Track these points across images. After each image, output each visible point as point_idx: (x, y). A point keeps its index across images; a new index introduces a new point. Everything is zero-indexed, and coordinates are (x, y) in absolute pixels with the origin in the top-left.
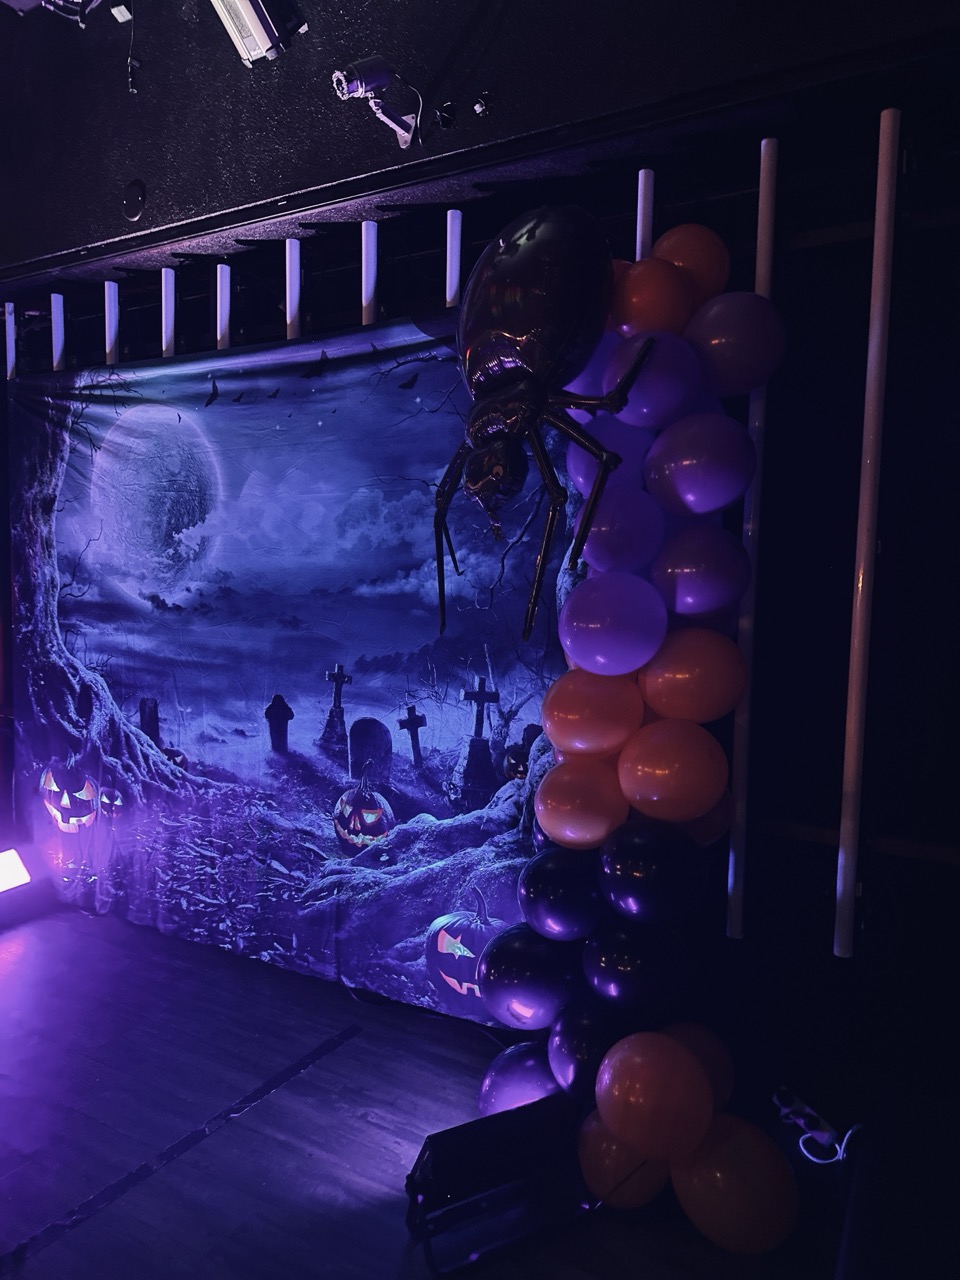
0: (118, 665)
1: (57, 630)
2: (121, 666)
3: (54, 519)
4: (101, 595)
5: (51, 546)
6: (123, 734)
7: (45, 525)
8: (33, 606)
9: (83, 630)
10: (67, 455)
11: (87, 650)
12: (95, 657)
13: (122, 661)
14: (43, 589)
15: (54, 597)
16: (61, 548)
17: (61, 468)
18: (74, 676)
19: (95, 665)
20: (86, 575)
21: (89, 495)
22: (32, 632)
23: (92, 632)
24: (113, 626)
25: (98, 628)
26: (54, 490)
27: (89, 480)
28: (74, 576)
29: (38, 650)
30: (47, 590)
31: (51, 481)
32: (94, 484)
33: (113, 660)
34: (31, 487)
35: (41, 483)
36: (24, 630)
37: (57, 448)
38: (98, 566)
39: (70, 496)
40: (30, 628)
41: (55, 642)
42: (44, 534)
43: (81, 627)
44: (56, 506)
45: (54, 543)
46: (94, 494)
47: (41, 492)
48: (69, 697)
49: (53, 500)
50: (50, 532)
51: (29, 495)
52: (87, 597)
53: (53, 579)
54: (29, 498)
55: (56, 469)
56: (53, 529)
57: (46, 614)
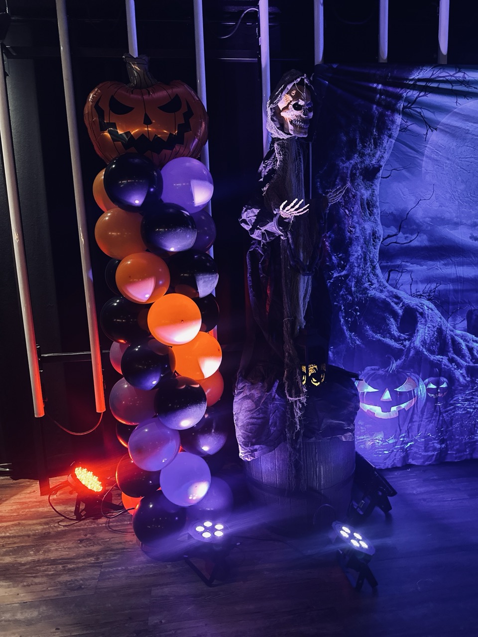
0: (446, 290)
1: (379, 271)
2: (450, 290)
3: (378, 185)
4: (430, 241)
5: (374, 206)
6: (449, 337)
7: (366, 189)
8: (348, 255)
9: (408, 269)
10: (396, 133)
11: (413, 282)
12: (421, 287)
13: (450, 287)
14: (362, 241)
15: (374, 246)
16: (386, 208)
17: (388, 143)
18: (397, 304)
19: (421, 293)
20: (415, 227)
21: (421, 166)
22: (346, 276)
23: (420, 269)
24: (443, 262)
25: (426, 265)
26: (379, 161)
27: (422, 154)
28: (400, 228)
29: (353, 289)
30: (366, 242)
31: (375, 153)
32: (427, 157)
33: (442, 287)
34: (349, 158)
35: (362, 155)
36: (335, 275)
37: (383, 127)
38: (428, 220)
39: (397, 165)
40: (344, 273)
41: (375, 281)
42: (365, 197)
43: (407, 266)
44: (380, 174)
45: (378, 204)
46: (426, 165)
47: (362, 162)
48: (392, 320)
49: (377, 169)
50: (372, 195)
51: (347, 164)
52: (415, 243)
53: (374, 233)
54: (347, 168)
55: (382, 144)
56: (377, 192)
57: (365, 260)
